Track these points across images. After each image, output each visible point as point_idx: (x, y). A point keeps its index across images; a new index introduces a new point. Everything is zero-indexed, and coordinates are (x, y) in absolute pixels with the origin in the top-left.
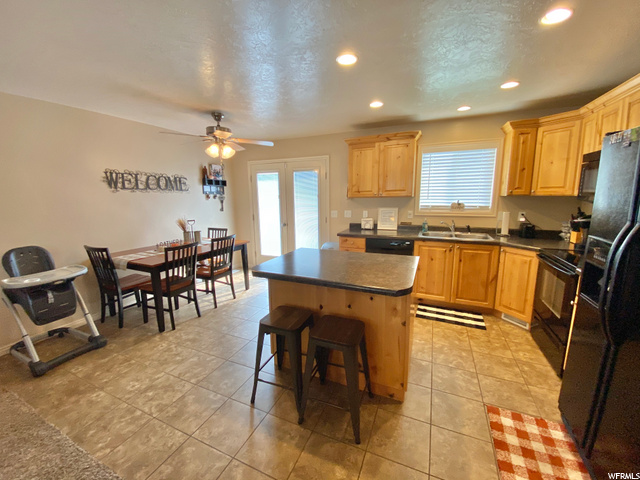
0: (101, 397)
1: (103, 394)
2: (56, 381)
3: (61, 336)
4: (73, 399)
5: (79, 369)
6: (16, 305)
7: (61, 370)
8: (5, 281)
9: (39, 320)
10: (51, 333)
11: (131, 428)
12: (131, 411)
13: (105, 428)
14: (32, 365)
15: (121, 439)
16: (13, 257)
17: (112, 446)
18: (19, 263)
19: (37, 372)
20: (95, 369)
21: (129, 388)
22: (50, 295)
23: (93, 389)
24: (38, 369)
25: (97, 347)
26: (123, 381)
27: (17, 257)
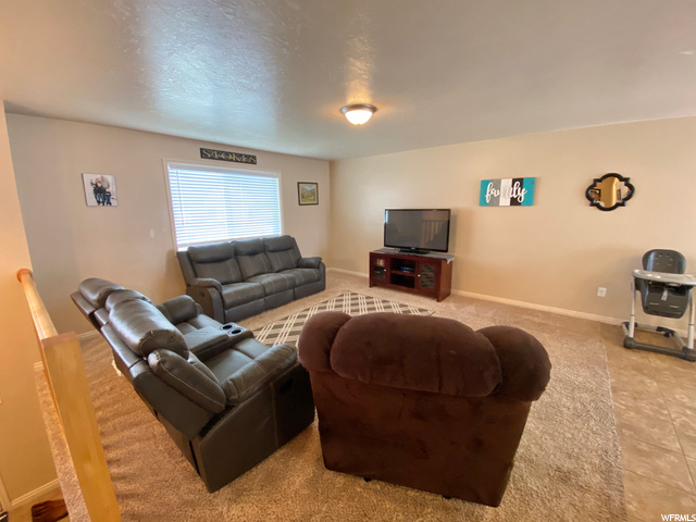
0: (653, 386)
1: (655, 384)
2: (635, 357)
3: (667, 335)
4: (634, 372)
5: (655, 361)
6: (638, 292)
7: (644, 354)
8: (637, 271)
9: (649, 309)
10: (660, 329)
11: (652, 414)
12: (661, 406)
13: (635, 399)
14: (628, 338)
15: (638, 411)
16: (652, 256)
17: (628, 408)
18: (655, 261)
19: (628, 345)
20: (666, 369)
21: (677, 396)
22: (665, 294)
23: (652, 377)
24: (628, 342)
25: (684, 358)
26: (678, 390)
27: (656, 256)
